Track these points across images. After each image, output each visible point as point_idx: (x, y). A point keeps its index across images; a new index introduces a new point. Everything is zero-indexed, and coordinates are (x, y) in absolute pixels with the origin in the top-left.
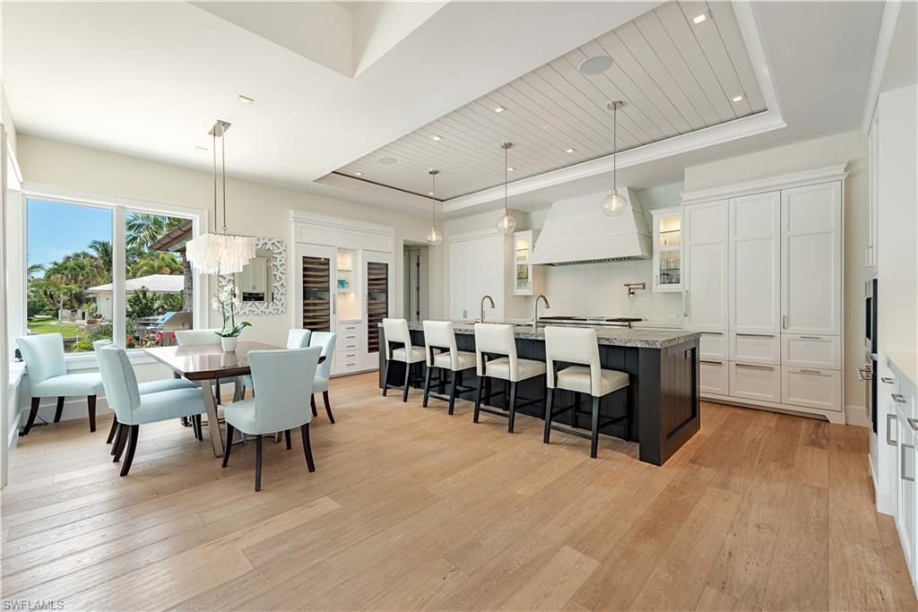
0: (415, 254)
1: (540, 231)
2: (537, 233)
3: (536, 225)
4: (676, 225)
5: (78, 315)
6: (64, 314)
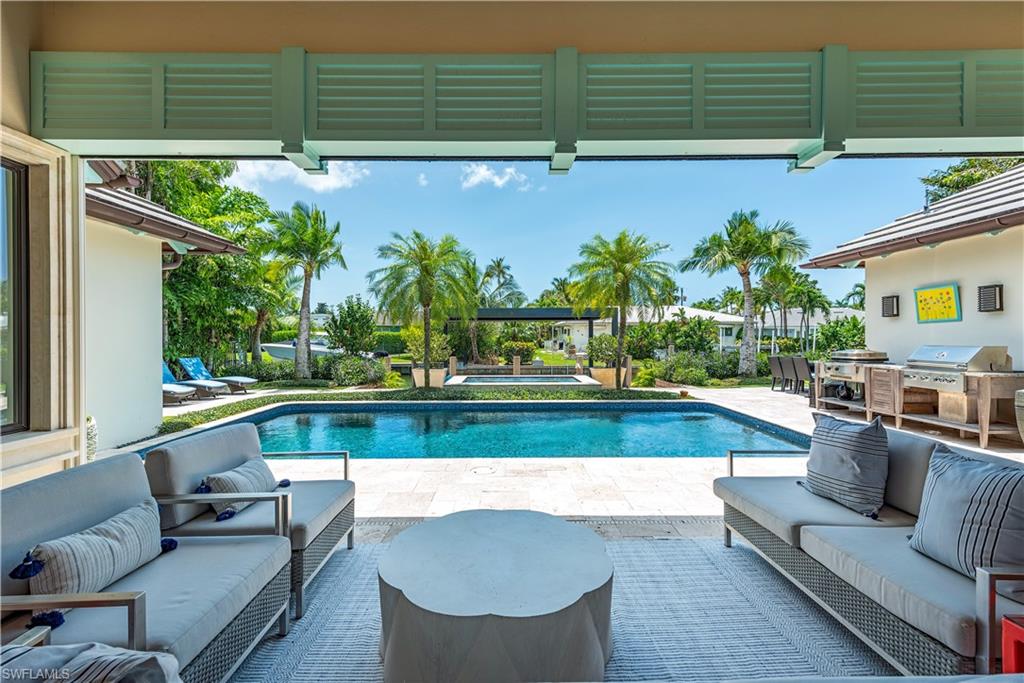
5: (557, 346)
6: (548, 343)
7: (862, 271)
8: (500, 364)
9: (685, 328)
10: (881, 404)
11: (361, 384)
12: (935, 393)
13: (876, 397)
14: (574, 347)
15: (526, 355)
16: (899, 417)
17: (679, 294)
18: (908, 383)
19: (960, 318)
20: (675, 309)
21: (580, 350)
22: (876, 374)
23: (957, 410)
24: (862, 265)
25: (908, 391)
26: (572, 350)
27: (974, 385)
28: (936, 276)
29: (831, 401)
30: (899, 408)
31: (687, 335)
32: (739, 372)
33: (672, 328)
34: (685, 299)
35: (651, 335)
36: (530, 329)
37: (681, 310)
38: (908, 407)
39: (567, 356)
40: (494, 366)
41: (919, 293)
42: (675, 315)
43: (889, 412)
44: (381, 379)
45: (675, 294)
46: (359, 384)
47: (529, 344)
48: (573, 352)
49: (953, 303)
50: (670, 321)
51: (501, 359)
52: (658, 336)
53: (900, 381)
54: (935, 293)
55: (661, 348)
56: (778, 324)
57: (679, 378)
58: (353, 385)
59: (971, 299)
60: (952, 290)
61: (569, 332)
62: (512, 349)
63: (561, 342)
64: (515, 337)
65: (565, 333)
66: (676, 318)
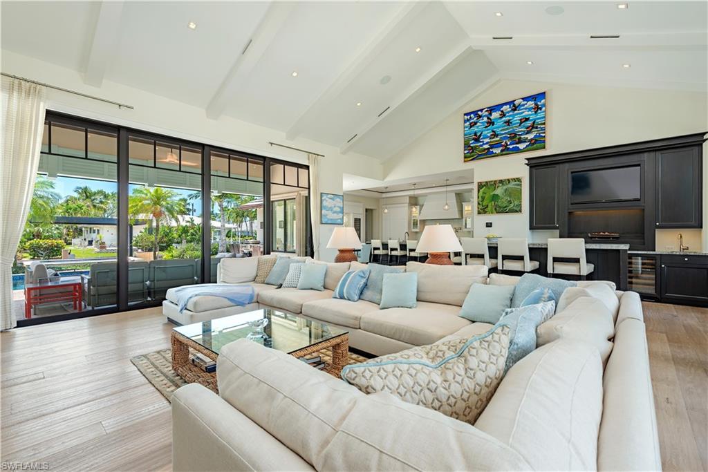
0: (368, 211)
1: (423, 205)
2: (422, 206)
3: (421, 203)
4: (470, 208)
5: (87, 243)
6: (76, 241)
9: (192, 231)
14: (104, 243)
15: (54, 251)
17: (191, 207)
20: (187, 218)
21: (111, 246)
26: (102, 245)
31: (193, 235)
33: (185, 230)
34: (195, 211)
35: (170, 235)
37: (191, 219)
39: (98, 250)
42: (188, 222)
45: (188, 207)
47: (60, 241)
48: (104, 247)
50: (184, 225)
51: (25, 255)
52: (175, 235)
55: (178, 243)
56: (249, 229)
61: (98, 233)
62: (39, 247)
63: (90, 239)
64: (38, 236)
65: (94, 232)
66: (188, 224)
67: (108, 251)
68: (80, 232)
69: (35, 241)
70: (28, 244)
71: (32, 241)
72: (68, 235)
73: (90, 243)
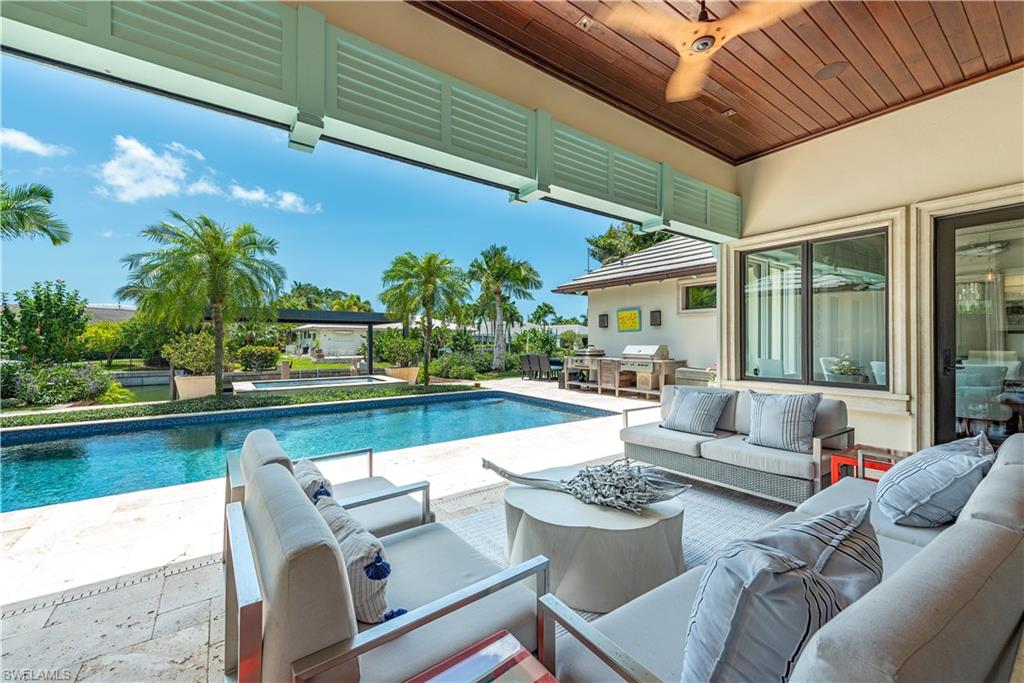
5: (301, 351)
6: (290, 348)
7: (586, 297)
8: (236, 371)
10: (608, 382)
11: (73, 400)
12: (634, 374)
13: (604, 378)
14: (321, 351)
15: (268, 361)
16: (617, 390)
18: (623, 368)
19: (640, 330)
22: (605, 364)
23: (645, 382)
24: (586, 294)
25: (621, 374)
26: (320, 354)
27: (657, 367)
28: (628, 304)
29: (574, 383)
30: (617, 384)
32: (493, 368)
36: (271, 332)
38: (622, 383)
39: (315, 360)
40: (228, 373)
41: (620, 313)
43: (613, 388)
44: (101, 391)
46: (69, 401)
47: (273, 348)
48: (323, 356)
49: (637, 320)
51: (237, 365)
53: (619, 367)
54: (627, 314)
57: (455, 374)
58: (59, 402)
59: (646, 318)
60: (636, 312)
61: (314, 337)
62: (252, 354)
63: (305, 346)
64: (251, 341)
65: (309, 337)
66: (418, 326)
67: (326, 362)
68: (293, 337)
69: (248, 348)
70: (240, 351)
71: (244, 348)
72: (281, 340)
73: (306, 351)
